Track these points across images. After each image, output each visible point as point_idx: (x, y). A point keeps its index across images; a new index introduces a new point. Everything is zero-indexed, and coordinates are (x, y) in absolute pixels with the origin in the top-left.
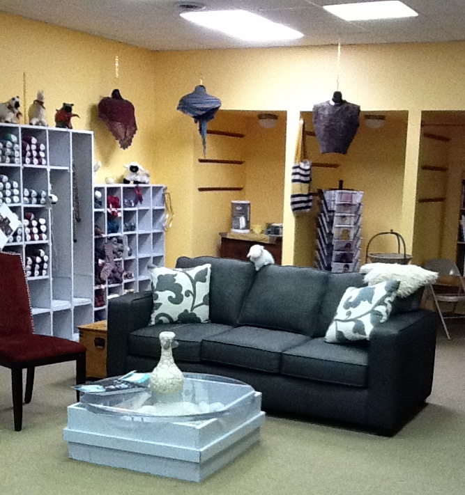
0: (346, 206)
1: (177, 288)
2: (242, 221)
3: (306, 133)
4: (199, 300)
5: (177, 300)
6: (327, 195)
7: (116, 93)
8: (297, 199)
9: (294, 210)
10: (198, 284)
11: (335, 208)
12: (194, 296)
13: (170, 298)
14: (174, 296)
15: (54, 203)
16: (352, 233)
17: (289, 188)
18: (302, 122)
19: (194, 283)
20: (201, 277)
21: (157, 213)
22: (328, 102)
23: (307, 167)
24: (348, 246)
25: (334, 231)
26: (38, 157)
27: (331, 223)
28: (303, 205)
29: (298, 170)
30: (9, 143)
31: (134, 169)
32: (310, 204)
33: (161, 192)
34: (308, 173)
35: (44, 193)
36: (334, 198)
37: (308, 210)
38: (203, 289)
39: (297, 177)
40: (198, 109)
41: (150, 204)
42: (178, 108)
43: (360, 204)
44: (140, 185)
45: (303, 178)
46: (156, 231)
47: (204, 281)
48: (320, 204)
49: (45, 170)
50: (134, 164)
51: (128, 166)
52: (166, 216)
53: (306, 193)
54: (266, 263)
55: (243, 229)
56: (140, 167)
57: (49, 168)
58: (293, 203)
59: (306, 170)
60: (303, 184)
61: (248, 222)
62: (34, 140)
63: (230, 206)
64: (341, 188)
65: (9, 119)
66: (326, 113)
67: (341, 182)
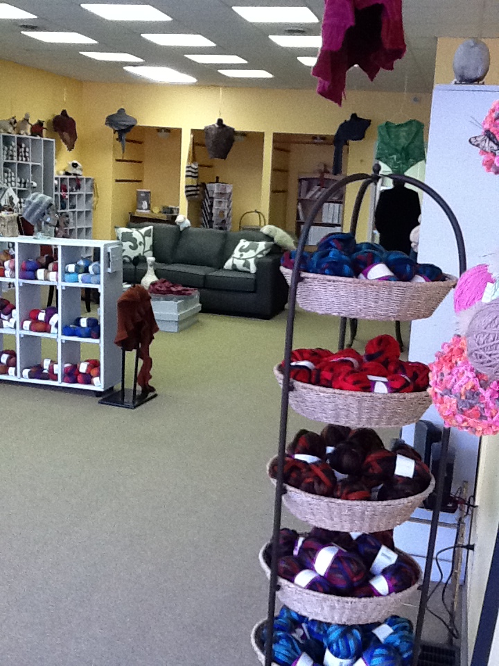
0: (221, 194)
1: (134, 240)
2: (145, 204)
3: (195, 144)
4: (147, 248)
5: (134, 248)
6: (208, 186)
7: (64, 112)
8: (189, 189)
9: (187, 196)
10: (147, 238)
11: (214, 196)
12: (144, 245)
13: (130, 247)
14: (132, 244)
15: (34, 187)
16: (226, 213)
17: (183, 181)
18: (192, 136)
19: (144, 237)
20: (147, 234)
21: (88, 196)
22: (214, 125)
23: (196, 167)
24: (224, 221)
25: (214, 211)
26: (25, 156)
27: (211, 206)
28: (194, 193)
29: (190, 169)
30: (11, 148)
31: (75, 165)
32: (198, 192)
33: (90, 182)
34: (197, 171)
35: (28, 181)
36: (214, 188)
37: (196, 196)
38: (149, 241)
39: (190, 174)
40: (121, 125)
41: (84, 190)
42: (106, 124)
43: (231, 193)
44: (79, 177)
45: (193, 175)
46: (88, 210)
47: (150, 236)
48: (203, 193)
49: (28, 165)
50: (75, 162)
51: (70, 163)
52: (94, 199)
53: (195, 185)
54: (187, 226)
55: (146, 210)
56: (79, 164)
57: (31, 164)
58: (187, 191)
59: (195, 169)
60: (194, 179)
61: (149, 205)
62: (23, 145)
63: (135, 192)
64: (217, 182)
65: (9, 131)
66: (213, 132)
67: (218, 178)
